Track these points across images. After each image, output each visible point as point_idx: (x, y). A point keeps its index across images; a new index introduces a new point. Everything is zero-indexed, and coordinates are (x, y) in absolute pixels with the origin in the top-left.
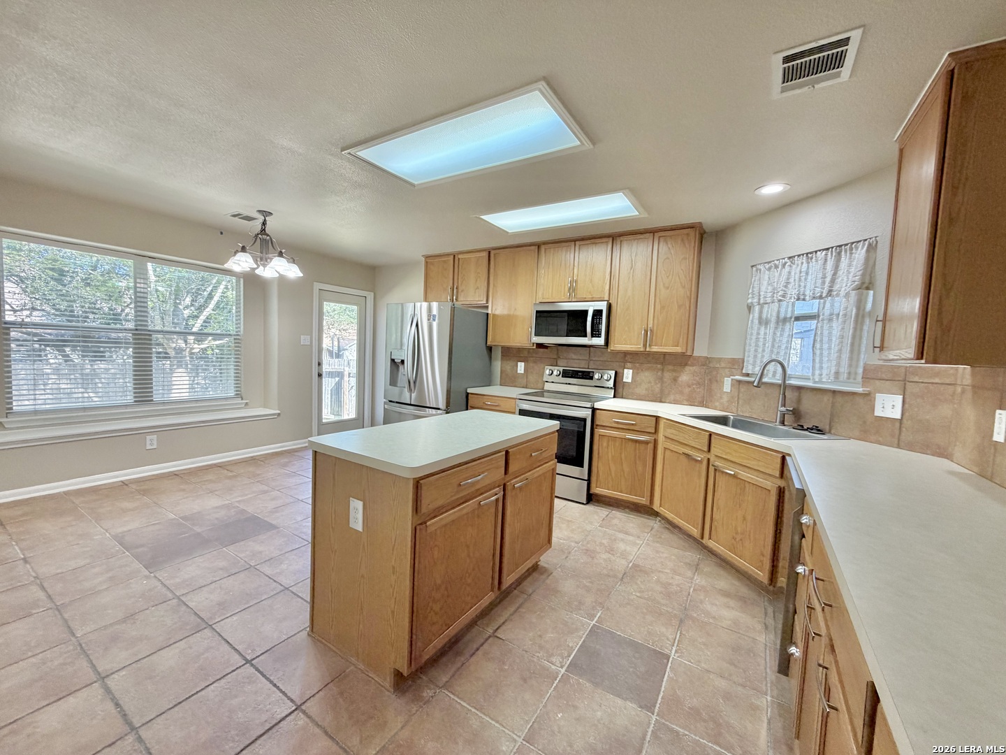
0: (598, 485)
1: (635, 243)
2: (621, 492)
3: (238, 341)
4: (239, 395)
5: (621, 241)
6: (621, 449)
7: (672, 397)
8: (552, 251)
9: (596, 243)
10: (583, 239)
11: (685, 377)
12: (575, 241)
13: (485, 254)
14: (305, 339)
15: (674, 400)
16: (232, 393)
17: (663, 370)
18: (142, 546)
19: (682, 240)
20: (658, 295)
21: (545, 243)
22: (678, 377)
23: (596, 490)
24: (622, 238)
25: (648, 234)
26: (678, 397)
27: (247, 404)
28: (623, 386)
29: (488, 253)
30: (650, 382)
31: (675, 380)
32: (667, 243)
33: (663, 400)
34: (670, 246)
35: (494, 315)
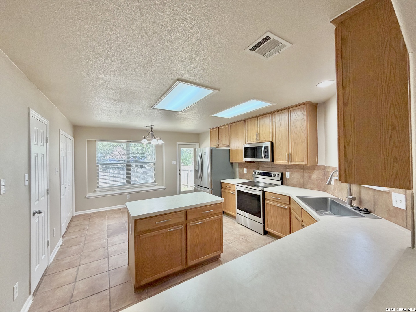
0: (268, 227)
1: (281, 115)
2: (277, 232)
3: (154, 164)
4: (155, 182)
5: (275, 115)
6: (276, 211)
7: (309, 186)
8: (250, 122)
9: (265, 117)
10: (260, 116)
11: (315, 176)
12: (257, 117)
13: (227, 126)
14: (174, 162)
15: (310, 187)
16: (153, 181)
17: (304, 172)
18: (111, 229)
19: (301, 110)
20: (292, 137)
21: (247, 119)
22: (311, 176)
23: (267, 229)
24: (275, 113)
25: (286, 110)
26: (312, 186)
27: (157, 184)
28: (286, 180)
29: (228, 125)
30: (298, 178)
31: (310, 177)
32: (294, 113)
33: (305, 187)
34: (296, 114)
35: (232, 150)
